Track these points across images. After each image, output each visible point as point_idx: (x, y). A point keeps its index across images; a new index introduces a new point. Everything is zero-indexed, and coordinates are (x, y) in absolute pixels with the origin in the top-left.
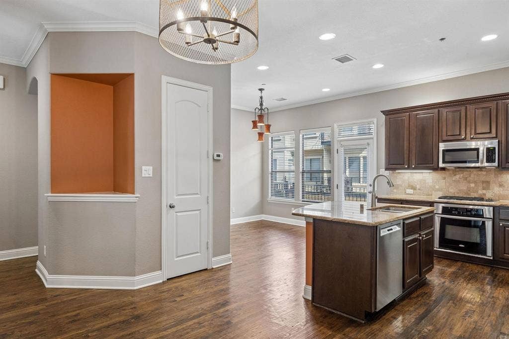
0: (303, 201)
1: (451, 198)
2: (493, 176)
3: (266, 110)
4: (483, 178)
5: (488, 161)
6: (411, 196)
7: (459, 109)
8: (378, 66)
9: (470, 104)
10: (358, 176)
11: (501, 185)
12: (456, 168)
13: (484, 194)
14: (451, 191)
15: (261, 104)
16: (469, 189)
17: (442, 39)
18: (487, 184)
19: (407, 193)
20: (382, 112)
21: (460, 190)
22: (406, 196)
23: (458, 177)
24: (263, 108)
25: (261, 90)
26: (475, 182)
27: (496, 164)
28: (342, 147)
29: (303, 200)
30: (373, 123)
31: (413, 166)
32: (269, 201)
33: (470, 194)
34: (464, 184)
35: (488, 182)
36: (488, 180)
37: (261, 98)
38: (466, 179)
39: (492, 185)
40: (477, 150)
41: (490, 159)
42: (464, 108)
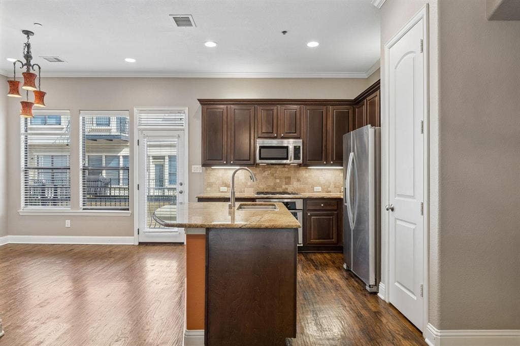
0: (84, 209)
1: (267, 193)
2: (292, 172)
3: (36, 67)
4: (286, 175)
5: (295, 158)
6: (225, 194)
7: (272, 108)
8: (210, 44)
9: (281, 104)
10: (117, 177)
11: (298, 180)
12: (268, 164)
13: (287, 189)
14: (261, 186)
15: (28, 57)
16: (275, 184)
17: (284, 32)
18: (288, 180)
19: (221, 191)
20: (199, 100)
21: (268, 186)
22: (220, 194)
23: (266, 173)
24: (32, 62)
25: (28, 33)
26: (280, 178)
27: (301, 161)
28: (144, 138)
29: (84, 207)
30: (184, 113)
31: (232, 162)
32: (21, 214)
33: (276, 190)
34: (271, 180)
35: (289, 178)
36: (289, 175)
37: (28, 46)
38: (273, 175)
39: (292, 180)
40: (287, 148)
41: (296, 157)
42: (276, 107)
